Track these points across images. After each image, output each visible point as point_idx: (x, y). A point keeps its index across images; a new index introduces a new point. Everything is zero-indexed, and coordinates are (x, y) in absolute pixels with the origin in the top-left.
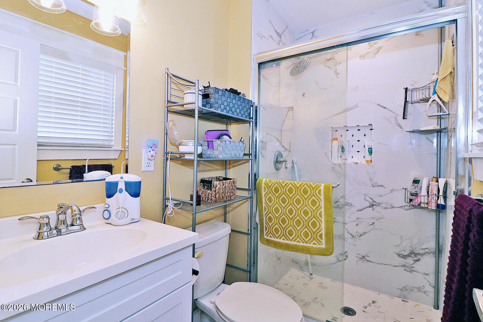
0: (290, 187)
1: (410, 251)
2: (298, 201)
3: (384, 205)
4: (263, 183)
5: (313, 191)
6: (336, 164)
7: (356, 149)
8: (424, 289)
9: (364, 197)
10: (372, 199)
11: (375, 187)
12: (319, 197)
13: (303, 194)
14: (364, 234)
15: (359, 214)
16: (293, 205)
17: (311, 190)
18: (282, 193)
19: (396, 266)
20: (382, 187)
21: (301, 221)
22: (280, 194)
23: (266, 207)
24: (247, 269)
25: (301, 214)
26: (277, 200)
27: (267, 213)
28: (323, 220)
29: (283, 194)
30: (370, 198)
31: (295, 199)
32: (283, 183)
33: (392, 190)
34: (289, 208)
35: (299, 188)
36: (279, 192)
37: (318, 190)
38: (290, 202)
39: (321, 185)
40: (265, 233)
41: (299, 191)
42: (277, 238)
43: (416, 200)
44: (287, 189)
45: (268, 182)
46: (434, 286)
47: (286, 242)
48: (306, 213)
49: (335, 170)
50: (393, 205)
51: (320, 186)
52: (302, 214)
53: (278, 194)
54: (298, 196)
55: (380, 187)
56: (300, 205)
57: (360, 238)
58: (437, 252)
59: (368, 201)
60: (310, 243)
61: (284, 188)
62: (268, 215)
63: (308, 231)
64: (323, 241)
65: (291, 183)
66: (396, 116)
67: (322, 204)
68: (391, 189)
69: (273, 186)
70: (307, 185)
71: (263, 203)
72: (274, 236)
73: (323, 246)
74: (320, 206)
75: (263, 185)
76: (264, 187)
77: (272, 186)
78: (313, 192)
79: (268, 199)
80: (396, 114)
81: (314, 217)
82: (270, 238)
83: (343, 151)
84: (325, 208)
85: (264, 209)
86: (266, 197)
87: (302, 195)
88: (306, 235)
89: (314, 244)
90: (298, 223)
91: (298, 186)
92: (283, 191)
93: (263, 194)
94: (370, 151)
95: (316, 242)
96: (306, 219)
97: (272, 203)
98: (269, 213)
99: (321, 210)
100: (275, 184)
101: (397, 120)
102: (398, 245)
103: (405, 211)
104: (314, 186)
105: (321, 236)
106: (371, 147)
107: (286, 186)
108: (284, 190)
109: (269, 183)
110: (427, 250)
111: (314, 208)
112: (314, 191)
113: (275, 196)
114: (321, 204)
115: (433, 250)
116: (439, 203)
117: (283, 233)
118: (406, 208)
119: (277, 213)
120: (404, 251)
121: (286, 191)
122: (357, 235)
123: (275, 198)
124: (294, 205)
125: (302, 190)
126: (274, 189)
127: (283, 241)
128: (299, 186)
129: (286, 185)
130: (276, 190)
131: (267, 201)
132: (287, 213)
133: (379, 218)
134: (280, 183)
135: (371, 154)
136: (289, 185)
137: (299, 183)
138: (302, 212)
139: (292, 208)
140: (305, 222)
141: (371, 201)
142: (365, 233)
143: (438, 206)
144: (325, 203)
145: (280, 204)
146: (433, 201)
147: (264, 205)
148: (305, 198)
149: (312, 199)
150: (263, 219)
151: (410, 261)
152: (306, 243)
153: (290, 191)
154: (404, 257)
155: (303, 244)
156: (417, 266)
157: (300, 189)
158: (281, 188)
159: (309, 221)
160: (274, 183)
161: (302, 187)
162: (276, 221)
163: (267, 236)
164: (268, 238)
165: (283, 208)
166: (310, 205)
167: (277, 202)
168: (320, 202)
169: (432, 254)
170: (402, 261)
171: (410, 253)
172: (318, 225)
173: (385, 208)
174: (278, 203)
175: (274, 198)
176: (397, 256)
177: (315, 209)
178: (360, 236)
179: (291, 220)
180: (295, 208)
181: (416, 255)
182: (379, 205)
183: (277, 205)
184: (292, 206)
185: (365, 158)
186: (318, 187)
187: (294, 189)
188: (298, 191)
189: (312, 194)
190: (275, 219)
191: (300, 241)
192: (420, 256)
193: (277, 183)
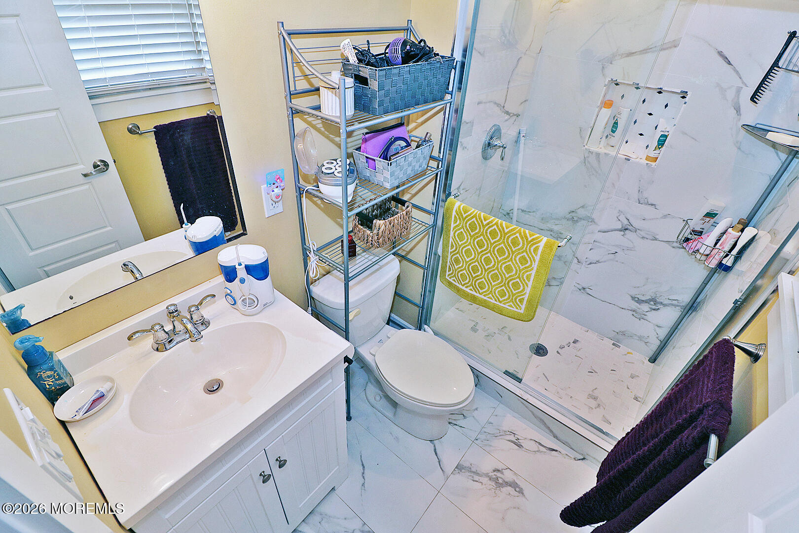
0: (495, 229)
1: (650, 297)
2: (501, 252)
3: (643, 234)
4: (455, 209)
5: (527, 245)
6: (592, 153)
7: (638, 128)
8: (648, 340)
9: (618, 214)
10: (628, 220)
11: (642, 204)
12: (532, 256)
13: (511, 245)
14: (596, 263)
15: (599, 236)
16: (493, 255)
17: (523, 244)
18: (481, 233)
19: (623, 309)
20: (653, 206)
21: (500, 277)
22: (476, 233)
23: (454, 244)
24: (418, 303)
25: (501, 269)
26: (471, 240)
27: (454, 251)
28: (530, 284)
29: (481, 235)
30: (627, 219)
31: (497, 248)
32: (485, 220)
33: (666, 215)
34: (486, 256)
35: (507, 235)
36: (476, 231)
37: (534, 246)
38: (489, 248)
39: (542, 240)
40: (447, 273)
41: (506, 239)
42: (463, 285)
43: (695, 243)
44: (489, 230)
45: (463, 210)
46: (662, 340)
47: (474, 293)
48: (508, 269)
49: (586, 162)
50: (657, 237)
51: (539, 242)
52: (503, 269)
53: (473, 233)
54: (502, 245)
55: (650, 206)
56: (504, 257)
57: (587, 266)
58: (688, 308)
59: (621, 222)
60: (504, 304)
61: (484, 228)
62: (454, 255)
63: (505, 290)
64: (523, 306)
65: (496, 224)
66: (741, 85)
67: (535, 266)
68: (666, 213)
69: (469, 220)
70: (520, 234)
71: (451, 238)
72: (459, 282)
73: (522, 311)
74: (531, 268)
75: (454, 213)
76: (455, 217)
77: (467, 219)
78: (526, 247)
79: (457, 235)
80: (743, 83)
81: (519, 278)
82: (453, 282)
83: (615, 129)
84: (537, 272)
85: (450, 245)
86: (456, 231)
87: (509, 245)
88: (503, 295)
89: (510, 306)
90: (495, 278)
91: (506, 231)
92: (483, 232)
93: (453, 226)
94: (661, 142)
95: (513, 305)
96: (507, 276)
97: (463, 242)
98: (457, 253)
99: (531, 272)
100: (473, 217)
101: (739, 95)
102: (638, 287)
103: (672, 248)
104: (530, 239)
105: (521, 301)
106: (667, 134)
107: (488, 226)
108: (483, 230)
109: (463, 213)
110: (674, 302)
111: (522, 267)
112: (529, 246)
113: (470, 234)
114: (533, 266)
115: (684, 304)
116: (724, 262)
117: (472, 283)
118: (675, 244)
119: (468, 257)
120: (643, 296)
121: (486, 233)
122: (586, 262)
123: (469, 237)
124: (495, 255)
125: (510, 239)
126: (469, 225)
127: (471, 292)
128: (508, 232)
129: (488, 224)
130: (473, 227)
131: (456, 237)
132: (483, 261)
133: (627, 248)
134: (480, 218)
135: (660, 147)
136: (492, 226)
137: (509, 227)
138: (503, 266)
139: (491, 258)
140: (504, 280)
141: (626, 222)
142: (598, 262)
143: (720, 265)
144: (539, 266)
145: (475, 247)
146: (718, 257)
147: (451, 240)
148: (512, 251)
149: (522, 255)
150: (448, 257)
151: (645, 307)
152: (500, 302)
153: (493, 234)
154: (640, 301)
155: (495, 302)
156: (652, 315)
157: (509, 237)
158: (480, 226)
159: (511, 280)
160: (471, 216)
161: (512, 235)
162: (464, 266)
163: (450, 278)
164: (451, 280)
165: (478, 253)
166: (518, 262)
167: (470, 243)
168: (533, 263)
169: (679, 308)
170: (634, 305)
171: (650, 299)
172: (522, 288)
173: (643, 238)
174: (472, 245)
175: (467, 236)
176: (631, 298)
177: (523, 269)
178: (590, 264)
179: (486, 271)
180: (495, 258)
181: (656, 303)
182: (636, 231)
183: (470, 247)
184: (491, 254)
185: (648, 148)
186: (536, 243)
187: (499, 234)
188: (504, 238)
189: (524, 249)
190: (463, 263)
191: (492, 298)
192: (662, 306)
193: (475, 216)
